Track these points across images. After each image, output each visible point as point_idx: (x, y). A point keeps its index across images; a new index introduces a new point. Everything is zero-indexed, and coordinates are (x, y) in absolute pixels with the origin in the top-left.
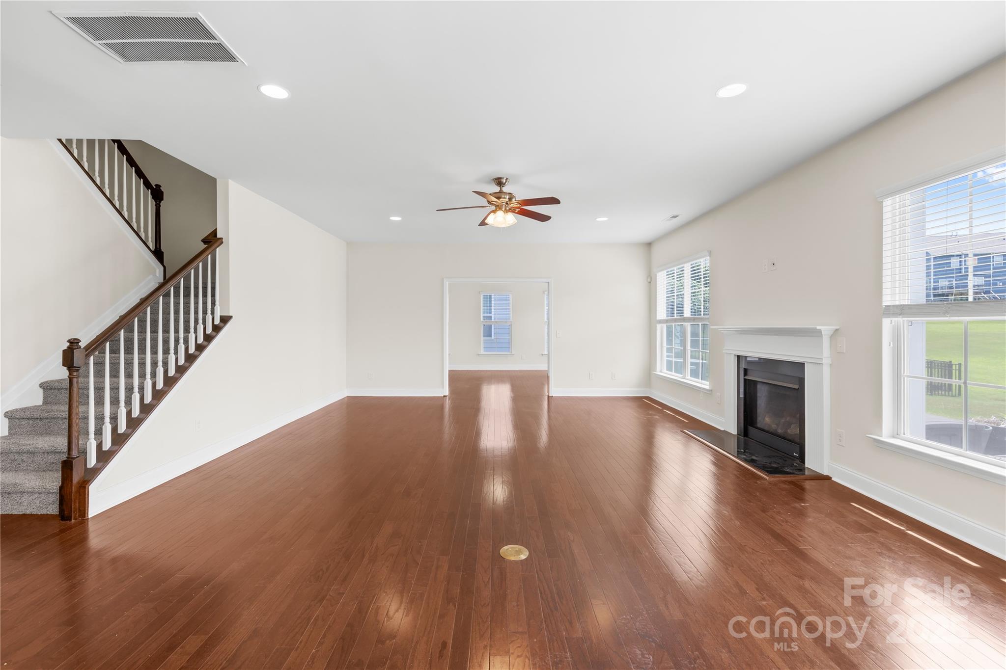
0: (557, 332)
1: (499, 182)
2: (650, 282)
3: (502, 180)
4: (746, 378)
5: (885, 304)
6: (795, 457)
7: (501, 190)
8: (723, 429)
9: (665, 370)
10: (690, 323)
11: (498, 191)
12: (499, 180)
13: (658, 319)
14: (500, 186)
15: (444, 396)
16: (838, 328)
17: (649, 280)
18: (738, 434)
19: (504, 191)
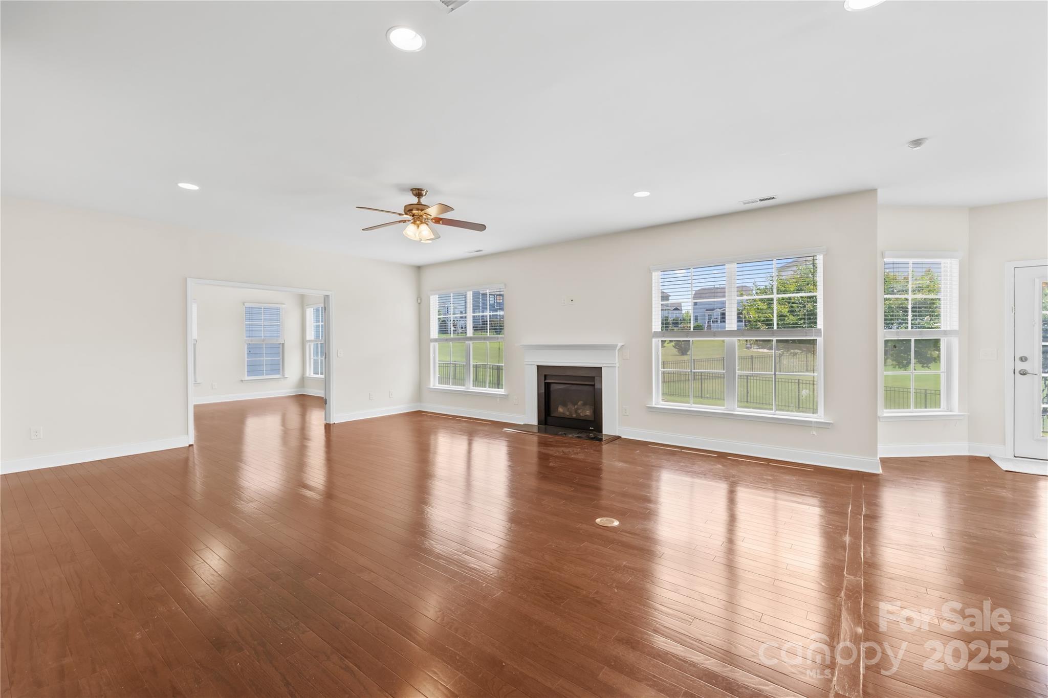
0: (338, 351)
1: (418, 193)
2: (419, 303)
3: (422, 192)
4: (546, 381)
5: (653, 330)
6: (591, 430)
7: (419, 201)
8: (523, 424)
9: (437, 384)
10: (472, 342)
11: (416, 203)
12: (420, 191)
13: (431, 338)
14: (418, 197)
15: (190, 446)
16: (623, 344)
17: (419, 301)
18: (538, 424)
19: (423, 203)
